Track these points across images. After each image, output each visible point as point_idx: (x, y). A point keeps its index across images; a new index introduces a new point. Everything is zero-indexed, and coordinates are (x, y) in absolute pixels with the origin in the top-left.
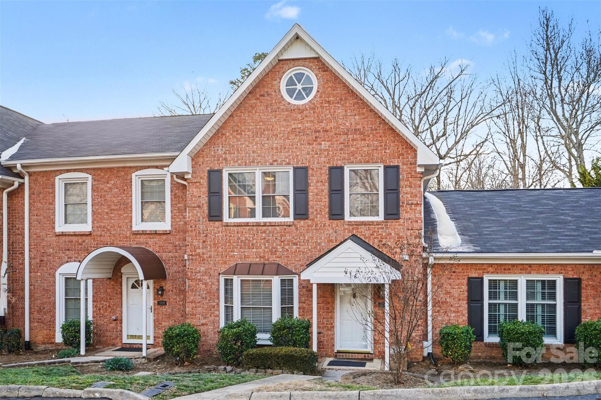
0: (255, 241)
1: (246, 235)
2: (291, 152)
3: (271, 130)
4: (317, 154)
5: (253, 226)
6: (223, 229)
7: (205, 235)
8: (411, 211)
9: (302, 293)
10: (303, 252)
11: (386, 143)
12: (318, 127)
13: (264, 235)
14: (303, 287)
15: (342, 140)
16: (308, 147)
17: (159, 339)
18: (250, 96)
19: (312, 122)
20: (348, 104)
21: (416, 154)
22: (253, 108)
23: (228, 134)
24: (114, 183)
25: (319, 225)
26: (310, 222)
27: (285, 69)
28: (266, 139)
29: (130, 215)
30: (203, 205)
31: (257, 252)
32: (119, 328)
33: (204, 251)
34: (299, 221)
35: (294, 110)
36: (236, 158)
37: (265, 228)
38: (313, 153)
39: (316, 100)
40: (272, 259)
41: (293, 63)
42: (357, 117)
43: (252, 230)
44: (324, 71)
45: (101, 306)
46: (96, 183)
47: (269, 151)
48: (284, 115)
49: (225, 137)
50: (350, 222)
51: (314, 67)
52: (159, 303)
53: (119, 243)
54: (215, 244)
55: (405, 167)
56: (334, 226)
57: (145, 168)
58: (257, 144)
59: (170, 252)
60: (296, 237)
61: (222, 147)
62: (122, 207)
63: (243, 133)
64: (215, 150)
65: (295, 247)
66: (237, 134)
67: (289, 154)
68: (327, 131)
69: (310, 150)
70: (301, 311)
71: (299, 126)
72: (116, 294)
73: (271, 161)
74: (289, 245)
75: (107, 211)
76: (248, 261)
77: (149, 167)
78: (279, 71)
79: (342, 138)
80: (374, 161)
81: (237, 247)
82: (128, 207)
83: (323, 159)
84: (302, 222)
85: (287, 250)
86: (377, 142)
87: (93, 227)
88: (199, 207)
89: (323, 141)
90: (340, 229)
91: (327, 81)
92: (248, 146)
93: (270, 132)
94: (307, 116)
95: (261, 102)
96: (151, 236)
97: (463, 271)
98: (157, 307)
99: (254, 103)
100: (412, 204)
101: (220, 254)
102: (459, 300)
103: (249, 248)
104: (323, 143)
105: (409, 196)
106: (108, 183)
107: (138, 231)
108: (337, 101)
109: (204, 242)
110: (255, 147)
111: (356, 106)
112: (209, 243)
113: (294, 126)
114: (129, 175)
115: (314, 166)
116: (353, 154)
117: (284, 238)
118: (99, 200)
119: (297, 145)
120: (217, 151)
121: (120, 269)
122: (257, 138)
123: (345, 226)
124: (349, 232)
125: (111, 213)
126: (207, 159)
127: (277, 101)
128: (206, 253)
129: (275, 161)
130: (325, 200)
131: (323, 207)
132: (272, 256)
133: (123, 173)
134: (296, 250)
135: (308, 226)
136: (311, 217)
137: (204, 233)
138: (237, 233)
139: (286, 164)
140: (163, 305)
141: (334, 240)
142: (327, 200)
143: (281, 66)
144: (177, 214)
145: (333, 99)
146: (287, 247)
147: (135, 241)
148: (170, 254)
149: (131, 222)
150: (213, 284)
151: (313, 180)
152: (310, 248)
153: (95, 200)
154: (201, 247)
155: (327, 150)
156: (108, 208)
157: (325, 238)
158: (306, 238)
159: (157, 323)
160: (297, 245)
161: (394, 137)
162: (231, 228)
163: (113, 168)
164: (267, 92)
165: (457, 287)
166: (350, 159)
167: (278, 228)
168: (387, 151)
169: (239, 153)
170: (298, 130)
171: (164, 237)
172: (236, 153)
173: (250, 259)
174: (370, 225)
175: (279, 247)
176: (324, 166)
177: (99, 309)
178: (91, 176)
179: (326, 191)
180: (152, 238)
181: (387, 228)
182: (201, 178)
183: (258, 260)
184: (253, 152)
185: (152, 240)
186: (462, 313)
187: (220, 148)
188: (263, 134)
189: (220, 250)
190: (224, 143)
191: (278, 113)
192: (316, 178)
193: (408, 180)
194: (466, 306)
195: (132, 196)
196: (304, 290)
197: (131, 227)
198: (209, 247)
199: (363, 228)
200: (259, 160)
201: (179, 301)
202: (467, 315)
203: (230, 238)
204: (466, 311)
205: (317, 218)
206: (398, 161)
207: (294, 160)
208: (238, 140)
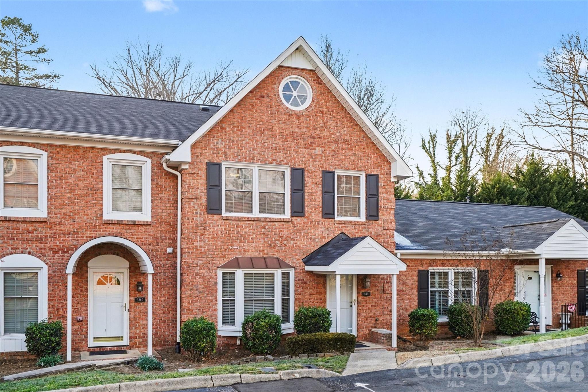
0: (254, 236)
1: (246, 230)
2: (289, 153)
3: (271, 131)
4: (312, 157)
5: (253, 221)
6: (222, 223)
7: (203, 228)
8: (386, 214)
9: (298, 285)
10: (300, 247)
11: (368, 154)
12: (313, 133)
13: (263, 230)
14: (299, 280)
15: (333, 148)
16: (304, 150)
17: (136, 340)
18: (250, 95)
19: (308, 128)
20: (338, 117)
21: (390, 166)
22: (253, 107)
23: (228, 129)
24: (80, 164)
25: (314, 223)
26: (306, 220)
27: (284, 75)
28: (266, 138)
29: (100, 202)
30: (201, 197)
31: (256, 246)
32: (84, 329)
33: (202, 244)
34: (296, 218)
35: (292, 115)
36: (236, 154)
37: (265, 223)
38: (309, 156)
39: (311, 108)
40: (271, 253)
41: (291, 71)
42: (345, 129)
43: (252, 224)
44: (319, 84)
45: (61, 305)
46: (54, 162)
47: (269, 150)
48: (283, 118)
49: (225, 132)
50: (340, 221)
51: (310, 79)
52: (136, 300)
53: (87, 233)
54: (213, 238)
55: (382, 176)
56: (326, 224)
57: (121, 152)
58: (257, 141)
59: (150, 245)
60: (293, 233)
61: (222, 141)
62: (90, 192)
63: (243, 130)
64: (214, 143)
65: (292, 242)
66: (237, 130)
67: (287, 155)
68: (320, 138)
69: (306, 154)
70: (298, 302)
71: (297, 130)
72: (81, 291)
73: (270, 160)
74: (287, 240)
75: (70, 195)
76: (248, 254)
77: (124, 151)
78: (278, 77)
79: (334, 146)
80: (359, 169)
81: (236, 240)
82: (98, 193)
83: (317, 163)
84: (299, 219)
85: (285, 245)
86: (361, 153)
87: (49, 213)
88: (196, 198)
89: (317, 146)
90: (331, 227)
91: (321, 93)
92: (248, 143)
93: (270, 133)
94: (303, 122)
95: (261, 102)
96: (127, 227)
97: (414, 265)
98: (133, 304)
99: (254, 102)
100: (388, 208)
101: (220, 247)
102: (412, 288)
103: (249, 242)
104: (317, 148)
105: (385, 201)
106: (70, 163)
107: (112, 221)
108: (329, 113)
109: (202, 235)
110: (255, 144)
111: (345, 119)
112: (207, 236)
113: (291, 130)
114: (99, 158)
115: (309, 168)
116: (343, 160)
117: (282, 233)
118: (58, 182)
119: (295, 147)
120: (217, 144)
121: (87, 263)
122: (257, 137)
123: (336, 224)
124: (339, 230)
125: (76, 199)
126: (206, 151)
127: (276, 104)
128: (204, 246)
129: (274, 160)
130: (319, 200)
131: (317, 207)
132: (271, 250)
133: (91, 155)
134: (293, 245)
135: (304, 223)
136: (306, 214)
137: (201, 226)
138: (237, 226)
139: (284, 164)
140: (141, 301)
141: (327, 237)
142: (321, 200)
143: (280, 72)
144: (159, 204)
145: (326, 110)
146: (285, 242)
147: (106, 231)
148: (150, 247)
149: (102, 209)
150: (211, 278)
151: (308, 182)
152: (306, 243)
153: (52, 182)
154: (199, 240)
155: (321, 155)
156: (70, 192)
157: (319, 235)
158: (302, 234)
159: (133, 322)
160: (294, 240)
161: (374, 151)
162: (231, 222)
163: (79, 147)
164: (267, 94)
165: (410, 278)
166: (340, 165)
167: (276, 224)
168: (369, 161)
169: (238, 148)
170: (296, 134)
171: (143, 229)
172: (236, 148)
173: (249, 253)
174: (355, 224)
175: (277, 242)
176: (318, 170)
177: (58, 309)
178: (46, 153)
179: (320, 192)
180: (128, 229)
181: (369, 228)
182: (199, 170)
183: (257, 254)
184: (253, 150)
185: (128, 231)
186: (414, 300)
187: (220, 142)
188: (263, 133)
189: (219, 243)
190: (224, 137)
191: (277, 115)
192: (311, 180)
193: (385, 188)
194: (417, 293)
195: (102, 181)
196: (301, 282)
197: (102, 215)
198: (207, 240)
199: (350, 227)
200: (259, 158)
201: (160, 297)
202: (417, 301)
203: (230, 232)
204: (417, 298)
205: (311, 216)
206: (377, 170)
207: (292, 161)
208: (238, 136)
